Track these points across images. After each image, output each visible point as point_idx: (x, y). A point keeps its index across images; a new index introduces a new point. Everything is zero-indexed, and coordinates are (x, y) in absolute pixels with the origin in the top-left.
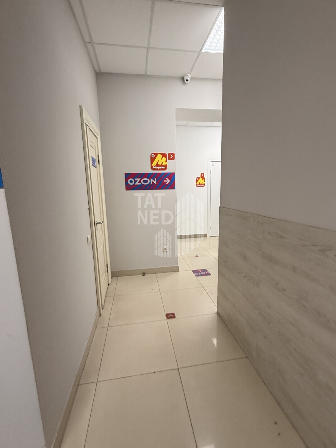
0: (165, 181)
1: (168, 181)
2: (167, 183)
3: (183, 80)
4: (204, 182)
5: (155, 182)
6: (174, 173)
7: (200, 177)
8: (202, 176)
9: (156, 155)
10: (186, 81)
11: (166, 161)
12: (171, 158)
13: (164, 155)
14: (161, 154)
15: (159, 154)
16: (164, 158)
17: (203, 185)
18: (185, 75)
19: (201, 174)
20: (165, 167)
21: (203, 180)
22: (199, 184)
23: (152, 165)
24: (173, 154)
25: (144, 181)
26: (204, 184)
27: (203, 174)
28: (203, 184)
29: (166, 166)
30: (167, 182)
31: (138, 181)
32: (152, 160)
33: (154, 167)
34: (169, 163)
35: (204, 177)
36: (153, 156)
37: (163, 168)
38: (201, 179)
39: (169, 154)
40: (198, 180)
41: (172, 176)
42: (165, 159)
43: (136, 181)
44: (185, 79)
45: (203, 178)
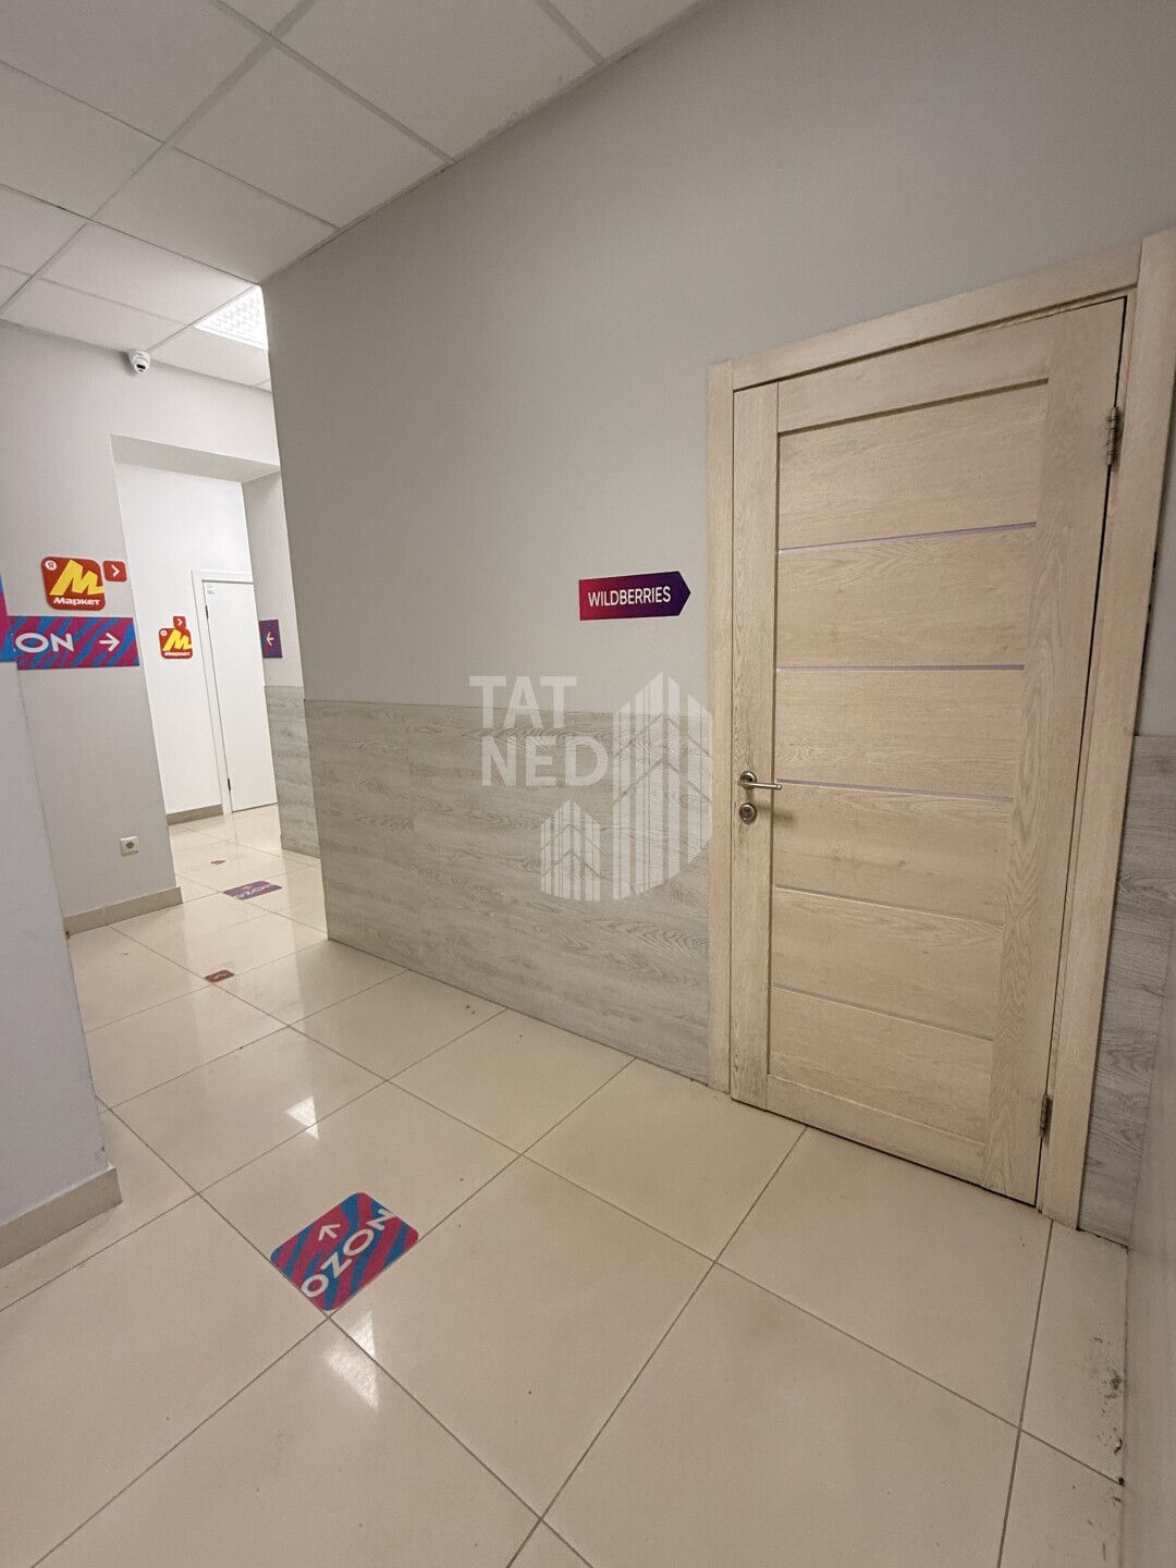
0: (102, 642)
1: (114, 642)
2: (111, 649)
4: (190, 642)
5: (69, 645)
6: (131, 619)
8: (180, 625)
9: (62, 563)
10: (137, 369)
11: (100, 583)
12: (115, 575)
13: (88, 566)
14: (79, 561)
15: (71, 561)
16: (90, 573)
17: (188, 654)
19: (175, 619)
20: (97, 602)
21: (185, 638)
22: (173, 650)
23: (52, 593)
24: (121, 566)
25: (27, 643)
26: (190, 650)
29: (101, 597)
30: (110, 645)
32: (50, 579)
33: (57, 601)
34: (109, 588)
35: (187, 628)
36: (52, 566)
37: (90, 602)
38: (176, 634)
39: (107, 564)
40: (167, 637)
41: (124, 628)
42: (96, 576)
45: (185, 632)
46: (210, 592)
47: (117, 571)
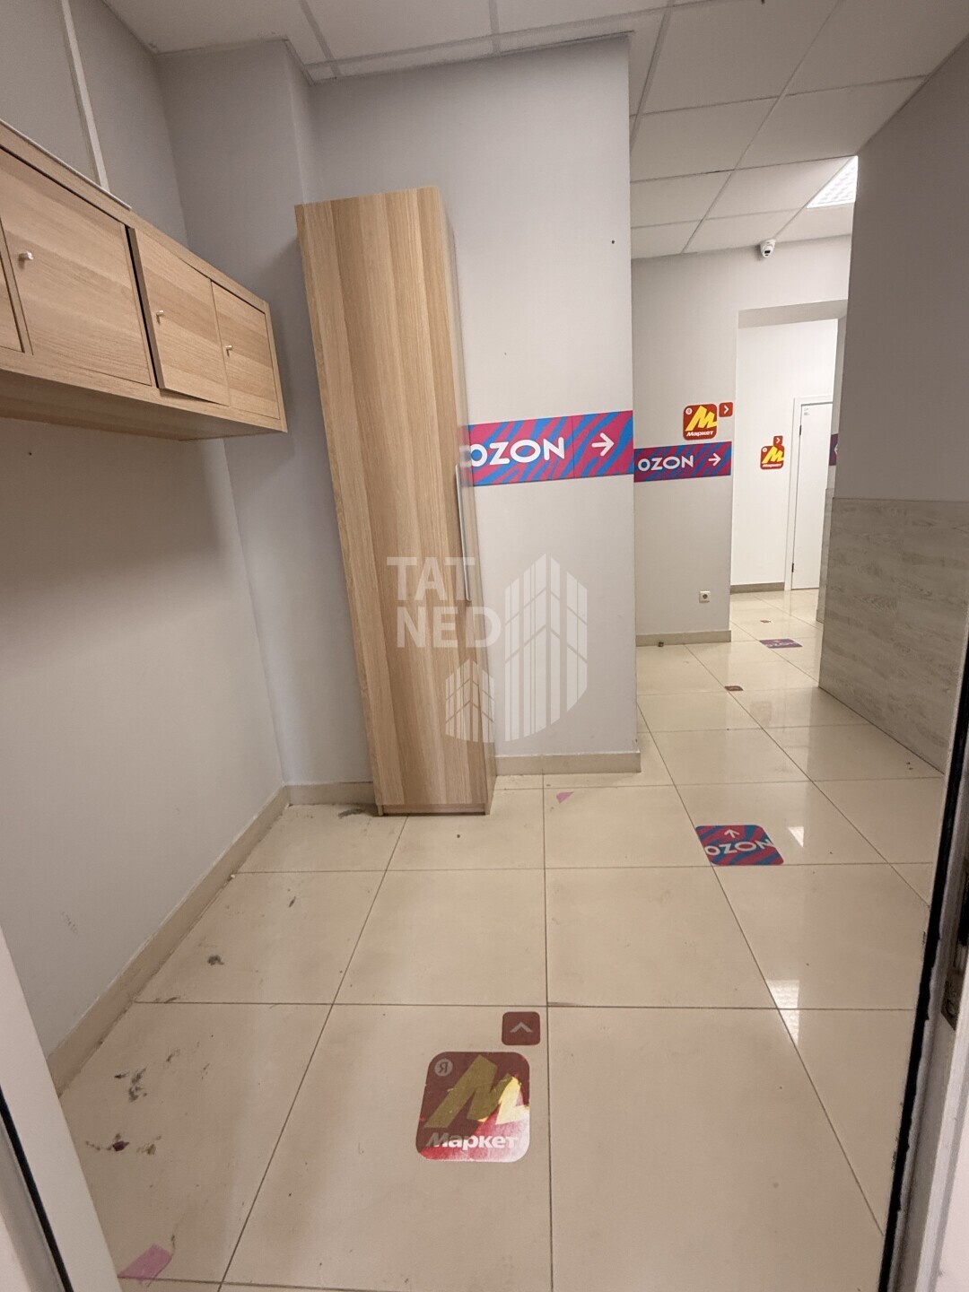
0: (710, 460)
1: (717, 459)
2: (714, 464)
3: (758, 250)
4: (783, 456)
5: (691, 463)
6: (730, 443)
7: (772, 444)
8: (778, 443)
9: (695, 408)
10: (764, 254)
11: (715, 420)
12: (725, 412)
13: (710, 408)
14: (704, 406)
15: (701, 407)
16: (710, 413)
17: (779, 465)
18: (763, 242)
19: (775, 438)
20: (712, 432)
21: (780, 452)
22: (770, 462)
23: (687, 430)
24: (730, 405)
25: (668, 463)
26: (782, 462)
27: (781, 438)
28: (779, 463)
29: (714, 429)
30: (714, 462)
31: (657, 464)
32: (687, 419)
33: (689, 434)
34: (721, 423)
35: (783, 444)
36: (689, 412)
37: (708, 433)
38: (774, 450)
39: (722, 405)
40: (767, 453)
41: (725, 449)
42: (713, 415)
43: (653, 464)
44: (764, 248)
45: (780, 447)
46: (806, 414)
47: (727, 409)
